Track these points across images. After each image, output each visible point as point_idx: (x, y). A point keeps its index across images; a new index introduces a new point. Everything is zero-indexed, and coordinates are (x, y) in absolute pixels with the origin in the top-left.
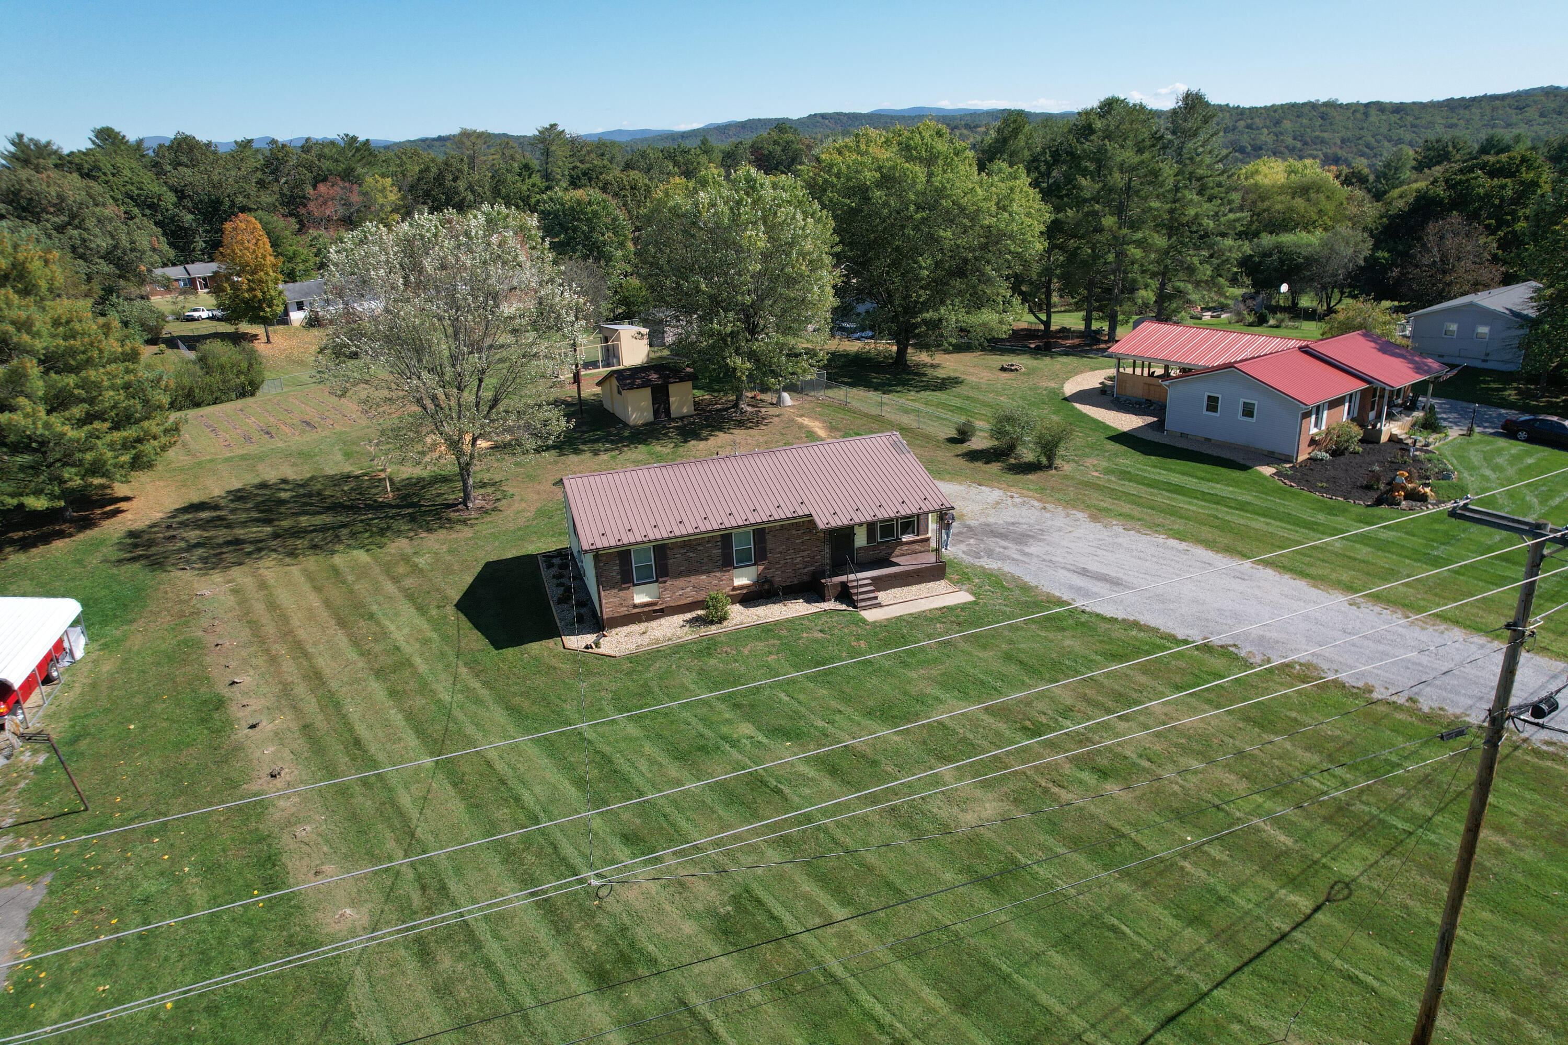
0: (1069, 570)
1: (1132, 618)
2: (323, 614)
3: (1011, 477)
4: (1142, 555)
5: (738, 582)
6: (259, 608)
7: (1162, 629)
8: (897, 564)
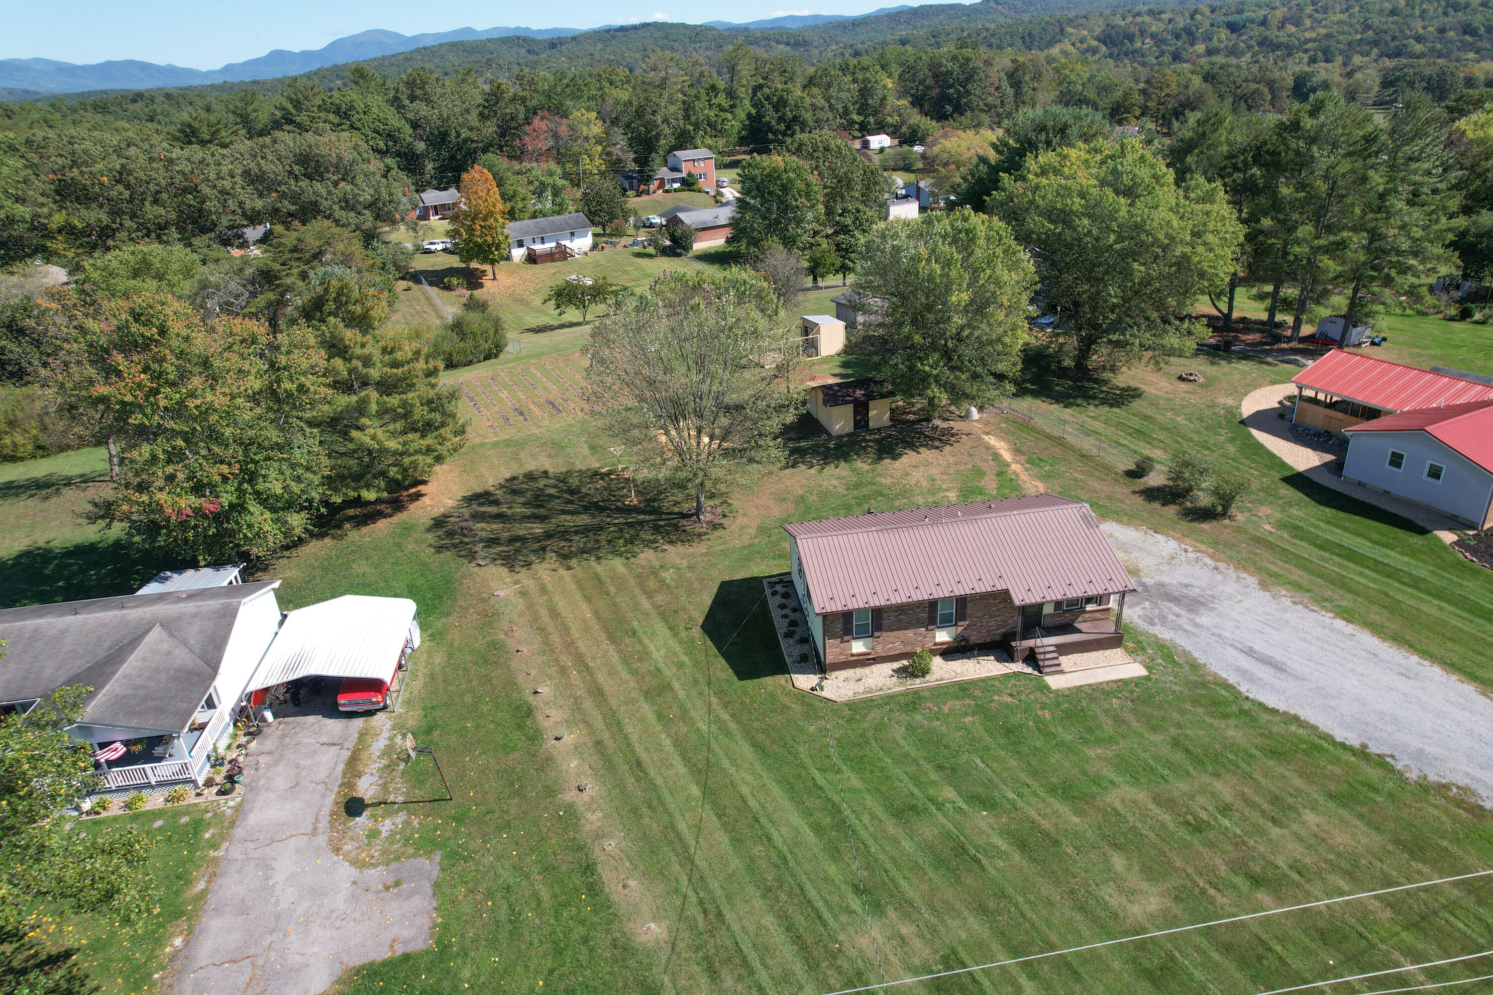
0: (1236, 648)
1: (1292, 712)
2: (596, 627)
3: (1185, 525)
4: (1307, 637)
5: (940, 639)
6: (544, 613)
7: (1322, 727)
8: (1079, 631)
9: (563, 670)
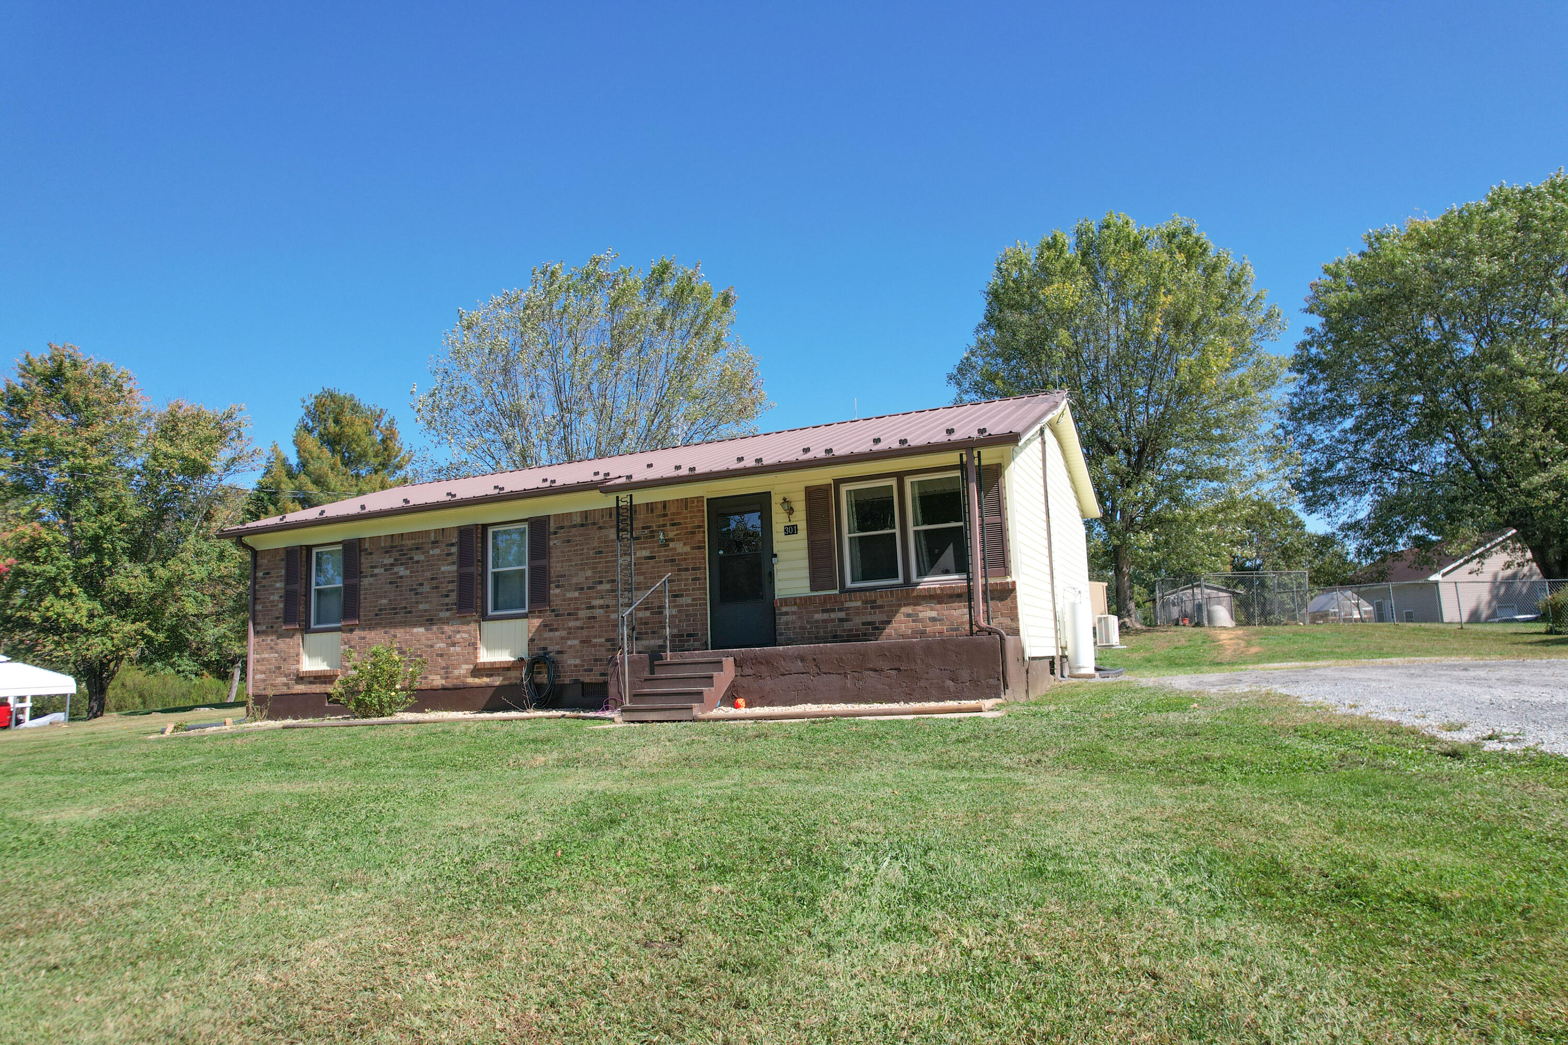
5: (485, 656)
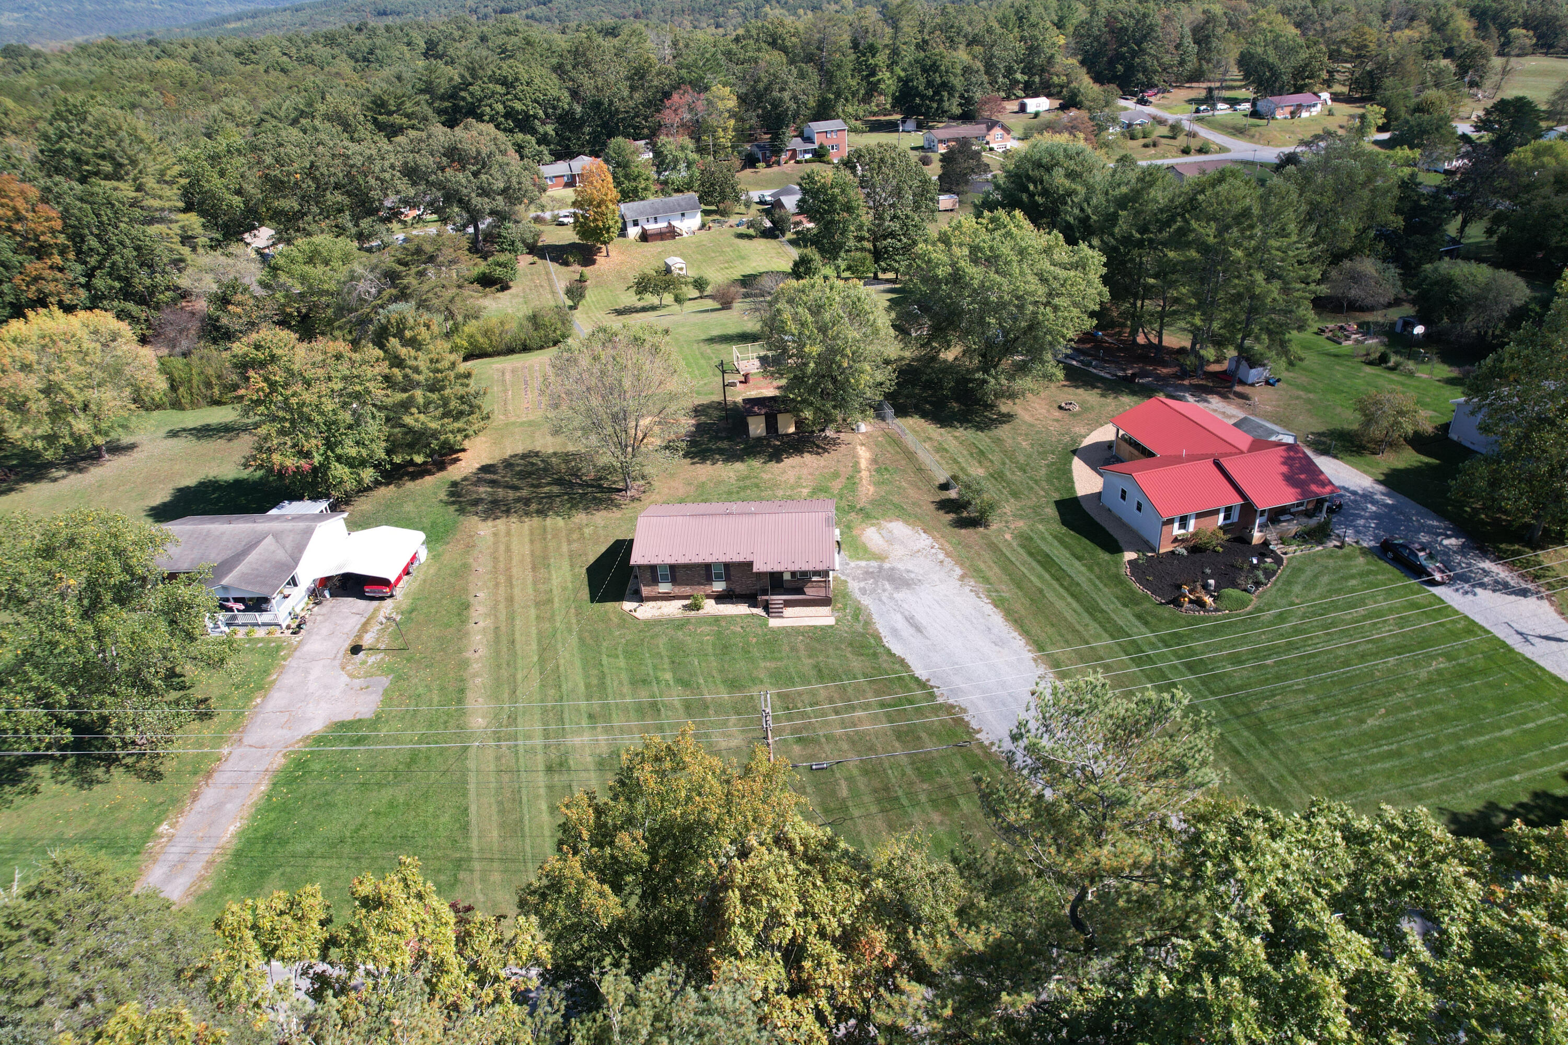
0: (903, 615)
1: (904, 657)
3: (949, 530)
4: (959, 613)
5: (713, 590)
8: (804, 593)
9: (497, 585)
